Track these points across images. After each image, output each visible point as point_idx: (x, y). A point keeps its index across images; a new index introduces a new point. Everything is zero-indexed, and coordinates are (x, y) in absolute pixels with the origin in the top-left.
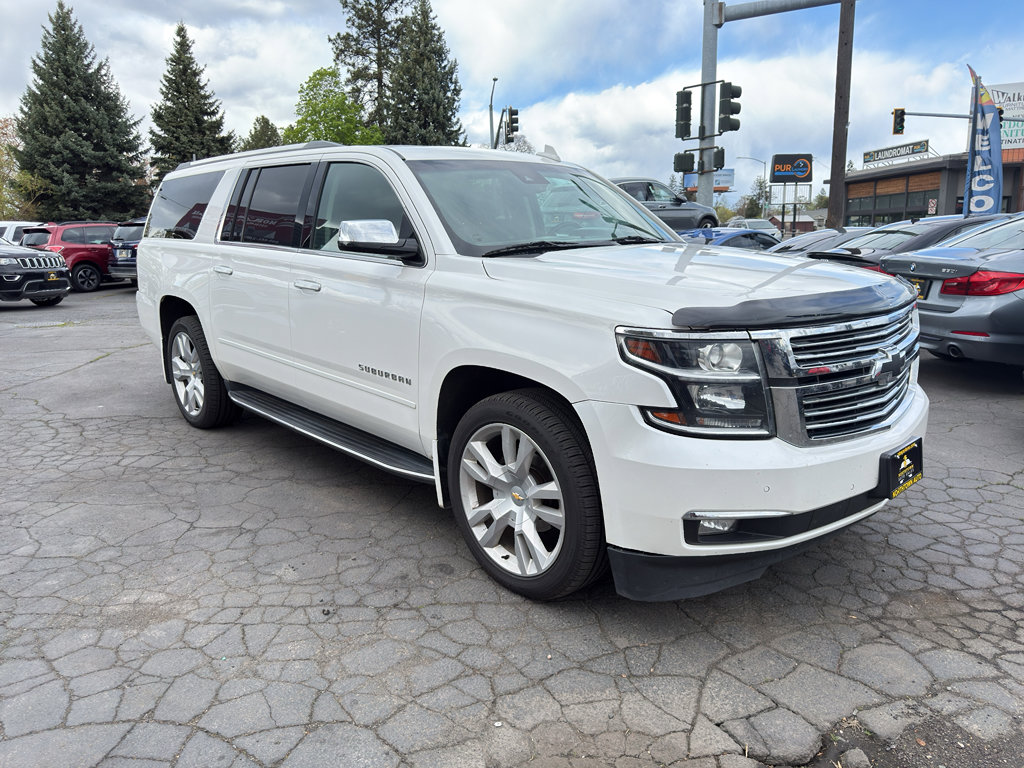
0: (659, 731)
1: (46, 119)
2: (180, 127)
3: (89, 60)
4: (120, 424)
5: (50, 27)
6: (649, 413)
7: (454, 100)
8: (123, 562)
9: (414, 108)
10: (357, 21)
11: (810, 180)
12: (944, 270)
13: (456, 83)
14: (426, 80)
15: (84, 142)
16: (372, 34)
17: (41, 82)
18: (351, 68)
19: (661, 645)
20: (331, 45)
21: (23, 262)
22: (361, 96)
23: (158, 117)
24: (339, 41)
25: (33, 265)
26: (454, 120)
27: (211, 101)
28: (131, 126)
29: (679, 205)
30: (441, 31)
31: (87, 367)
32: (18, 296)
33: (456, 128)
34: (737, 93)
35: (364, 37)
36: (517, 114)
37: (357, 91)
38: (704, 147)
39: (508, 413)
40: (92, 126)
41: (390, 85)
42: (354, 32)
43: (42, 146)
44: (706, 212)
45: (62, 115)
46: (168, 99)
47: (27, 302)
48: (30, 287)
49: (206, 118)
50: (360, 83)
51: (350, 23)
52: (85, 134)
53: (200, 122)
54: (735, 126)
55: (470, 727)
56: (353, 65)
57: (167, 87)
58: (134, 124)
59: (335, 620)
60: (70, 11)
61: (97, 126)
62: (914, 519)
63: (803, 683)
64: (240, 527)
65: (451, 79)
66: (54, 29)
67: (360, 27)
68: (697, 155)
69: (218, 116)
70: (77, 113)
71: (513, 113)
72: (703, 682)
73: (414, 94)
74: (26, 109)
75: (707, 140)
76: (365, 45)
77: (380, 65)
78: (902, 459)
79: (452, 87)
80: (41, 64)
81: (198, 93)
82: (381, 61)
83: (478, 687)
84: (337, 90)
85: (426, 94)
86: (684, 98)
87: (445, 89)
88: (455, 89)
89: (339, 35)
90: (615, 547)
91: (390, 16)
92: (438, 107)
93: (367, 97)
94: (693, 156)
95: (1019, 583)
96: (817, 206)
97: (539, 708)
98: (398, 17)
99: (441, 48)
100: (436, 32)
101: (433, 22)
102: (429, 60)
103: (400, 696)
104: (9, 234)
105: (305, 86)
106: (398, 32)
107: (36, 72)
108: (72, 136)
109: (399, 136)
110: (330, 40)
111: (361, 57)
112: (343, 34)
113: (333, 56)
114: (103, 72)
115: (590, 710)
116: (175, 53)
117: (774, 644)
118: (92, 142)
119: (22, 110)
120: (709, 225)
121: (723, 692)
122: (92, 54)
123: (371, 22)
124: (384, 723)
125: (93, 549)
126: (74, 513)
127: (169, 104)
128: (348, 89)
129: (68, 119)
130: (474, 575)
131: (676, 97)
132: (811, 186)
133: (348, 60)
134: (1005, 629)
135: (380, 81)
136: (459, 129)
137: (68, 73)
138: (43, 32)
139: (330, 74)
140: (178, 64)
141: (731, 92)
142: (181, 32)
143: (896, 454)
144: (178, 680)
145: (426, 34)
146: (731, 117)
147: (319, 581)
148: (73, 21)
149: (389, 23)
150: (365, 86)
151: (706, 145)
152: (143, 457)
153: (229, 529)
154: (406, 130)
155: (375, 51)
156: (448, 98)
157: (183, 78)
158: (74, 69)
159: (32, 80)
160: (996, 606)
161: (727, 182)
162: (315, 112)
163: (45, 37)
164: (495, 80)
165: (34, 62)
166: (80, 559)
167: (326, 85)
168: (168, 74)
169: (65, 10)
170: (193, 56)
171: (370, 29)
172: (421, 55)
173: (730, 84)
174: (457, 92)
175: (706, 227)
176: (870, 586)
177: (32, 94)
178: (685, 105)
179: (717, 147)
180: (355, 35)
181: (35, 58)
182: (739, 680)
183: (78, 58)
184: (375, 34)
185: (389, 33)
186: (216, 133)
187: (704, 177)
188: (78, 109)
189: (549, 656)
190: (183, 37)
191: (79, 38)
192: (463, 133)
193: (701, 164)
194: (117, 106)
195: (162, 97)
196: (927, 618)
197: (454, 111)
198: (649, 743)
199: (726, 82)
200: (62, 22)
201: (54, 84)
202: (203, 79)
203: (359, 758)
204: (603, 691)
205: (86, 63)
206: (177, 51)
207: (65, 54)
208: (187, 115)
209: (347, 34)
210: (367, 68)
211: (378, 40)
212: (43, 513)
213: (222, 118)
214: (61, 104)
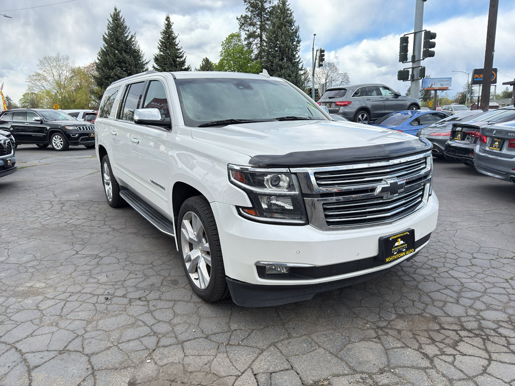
0: (224, 374)
1: (108, 63)
2: (166, 64)
3: (127, 34)
4: (81, 203)
5: (111, 20)
6: (241, 209)
7: (297, 46)
8: (37, 268)
9: (277, 51)
10: (251, 9)
11: (496, 82)
12: (509, 134)
13: (298, 37)
14: (283, 37)
15: (123, 73)
16: (258, 15)
17: (106, 45)
18: (247, 32)
19: (253, 330)
20: (238, 21)
21: (80, 128)
22: (252, 46)
23: (156, 60)
24: (242, 19)
25: (84, 129)
26: (297, 56)
27: (180, 51)
28: (144, 65)
29: (397, 98)
30: (292, 11)
31: (87, 177)
32: (77, 144)
33: (298, 60)
34: (433, 36)
35: (254, 17)
36: (324, 52)
37: (250, 44)
38: (415, 66)
39: (192, 206)
40: (127, 65)
41: (266, 40)
42: (249, 14)
43: (106, 75)
44: (413, 102)
45: (115, 60)
46: (161, 51)
47: (83, 146)
48: (82, 140)
49: (178, 59)
50: (251, 40)
51: (247, 10)
52: (124, 69)
53: (175, 61)
54: (432, 54)
55: (134, 361)
56: (248, 31)
57: (161, 45)
58: (146, 63)
59: (109, 302)
60: (119, 12)
61: (129, 65)
62: (442, 275)
63: (313, 358)
64: (97, 255)
65: (296, 35)
66: (113, 21)
67: (252, 12)
68: (410, 70)
69: (183, 58)
70: (121, 59)
71: (322, 51)
72: (263, 351)
73: (277, 44)
74: (100, 58)
75: (416, 63)
76: (255, 21)
77: (261, 30)
78: (396, 240)
79: (296, 39)
80: (106, 37)
81: (175, 47)
82: (262, 28)
83: (151, 342)
84: (239, 43)
85: (283, 43)
86: (404, 40)
87: (293, 41)
88: (298, 41)
89: (242, 16)
90: (229, 278)
91: (267, 5)
92: (289, 50)
93: (255, 46)
94: (408, 71)
95: (480, 315)
96: (502, 97)
97: (174, 355)
98: (271, 5)
99: (291, 20)
100: (289, 12)
101: (288, 7)
102: (285, 26)
103: (112, 342)
104: (81, 115)
105: (224, 42)
106: (271, 13)
107: (104, 41)
108: (118, 70)
109: (269, 66)
110: (237, 19)
111: (252, 27)
112: (244, 15)
113: (239, 26)
114: (133, 40)
115: (198, 360)
116: (165, 29)
117: (314, 336)
118: (127, 72)
119: (98, 58)
120: (414, 108)
121: (268, 358)
122: (129, 31)
123: (257, 8)
124: (96, 354)
125: (29, 260)
126: (33, 243)
127: (162, 53)
128: (246, 43)
129: (117, 62)
130: (186, 287)
131: (400, 40)
132: (495, 86)
133: (246, 29)
134: (452, 341)
135: (261, 38)
136: (299, 61)
137: (118, 41)
138: (108, 22)
139: (236, 36)
140: (166, 34)
141: (430, 36)
142: (168, 19)
143: (390, 237)
144: (23, 324)
145: (284, 13)
146: (430, 49)
147: (114, 283)
148: (120, 16)
149: (266, 9)
150: (254, 41)
151: (415, 65)
152: (79, 219)
153: (92, 255)
154: (272, 62)
155: (259, 23)
156: (294, 45)
157: (168, 40)
158: (120, 39)
159: (102, 45)
160: (457, 327)
161: (447, 84)
162: (229, 55)
163: (109, 25)
164: (315, 35)
165: (104, 36)
166: (20, 265)
167: (234, 41)
168: (161, 39)
169: (117, 11)
170: (173, 30)
171: (257, 12)
172: (282, 24)
173: (430, 31)
174: (299, 42)
175: (413, 109)
176: (390, 310)
177: (103, 51)
178: (404, 44)
179: (421, 66)
180: (250, 16)
181: (104, 34)
182: (281, 353)
183: (122, 33)
184: (260, 15)
185: (266, 14)
186: (182, 66)
187: (414, 82)
188: (121, 57)
189: (194, 330)
190: (169, 21)
191: (123, 24)
192: (301, 62)
193: (413, 76)
194: (138, 55)
195: (159, 50)
196: (411, 330)
197: (297, 51)
198: (215, 380)
199: (427, 30)
200: (116, 17)
201: (112, 46)
202: (177, 41)
203: (73, 369)
204: (209, 350)
205: (126, 35)
206: (166, 28)
207: (117, 32)
208: (169, 59)
209: (246, 15)
210: (255, 32)
211: (261, 17)
212: (20, 243)
213: (185, 59)
214: (115, 55)
